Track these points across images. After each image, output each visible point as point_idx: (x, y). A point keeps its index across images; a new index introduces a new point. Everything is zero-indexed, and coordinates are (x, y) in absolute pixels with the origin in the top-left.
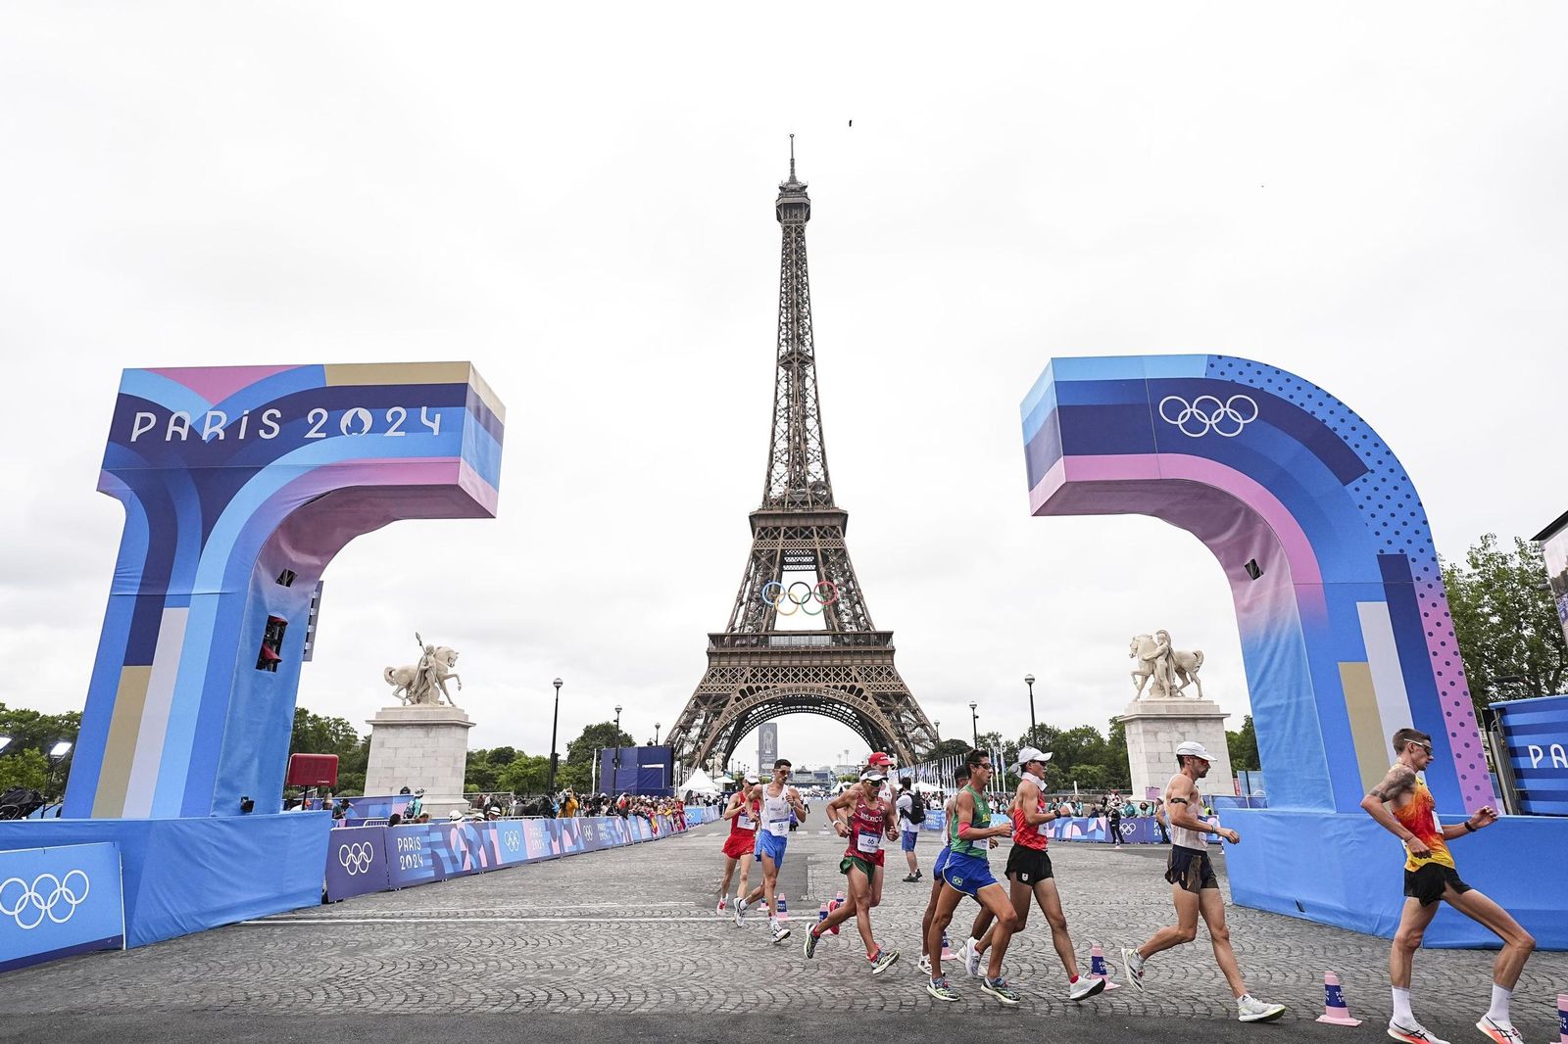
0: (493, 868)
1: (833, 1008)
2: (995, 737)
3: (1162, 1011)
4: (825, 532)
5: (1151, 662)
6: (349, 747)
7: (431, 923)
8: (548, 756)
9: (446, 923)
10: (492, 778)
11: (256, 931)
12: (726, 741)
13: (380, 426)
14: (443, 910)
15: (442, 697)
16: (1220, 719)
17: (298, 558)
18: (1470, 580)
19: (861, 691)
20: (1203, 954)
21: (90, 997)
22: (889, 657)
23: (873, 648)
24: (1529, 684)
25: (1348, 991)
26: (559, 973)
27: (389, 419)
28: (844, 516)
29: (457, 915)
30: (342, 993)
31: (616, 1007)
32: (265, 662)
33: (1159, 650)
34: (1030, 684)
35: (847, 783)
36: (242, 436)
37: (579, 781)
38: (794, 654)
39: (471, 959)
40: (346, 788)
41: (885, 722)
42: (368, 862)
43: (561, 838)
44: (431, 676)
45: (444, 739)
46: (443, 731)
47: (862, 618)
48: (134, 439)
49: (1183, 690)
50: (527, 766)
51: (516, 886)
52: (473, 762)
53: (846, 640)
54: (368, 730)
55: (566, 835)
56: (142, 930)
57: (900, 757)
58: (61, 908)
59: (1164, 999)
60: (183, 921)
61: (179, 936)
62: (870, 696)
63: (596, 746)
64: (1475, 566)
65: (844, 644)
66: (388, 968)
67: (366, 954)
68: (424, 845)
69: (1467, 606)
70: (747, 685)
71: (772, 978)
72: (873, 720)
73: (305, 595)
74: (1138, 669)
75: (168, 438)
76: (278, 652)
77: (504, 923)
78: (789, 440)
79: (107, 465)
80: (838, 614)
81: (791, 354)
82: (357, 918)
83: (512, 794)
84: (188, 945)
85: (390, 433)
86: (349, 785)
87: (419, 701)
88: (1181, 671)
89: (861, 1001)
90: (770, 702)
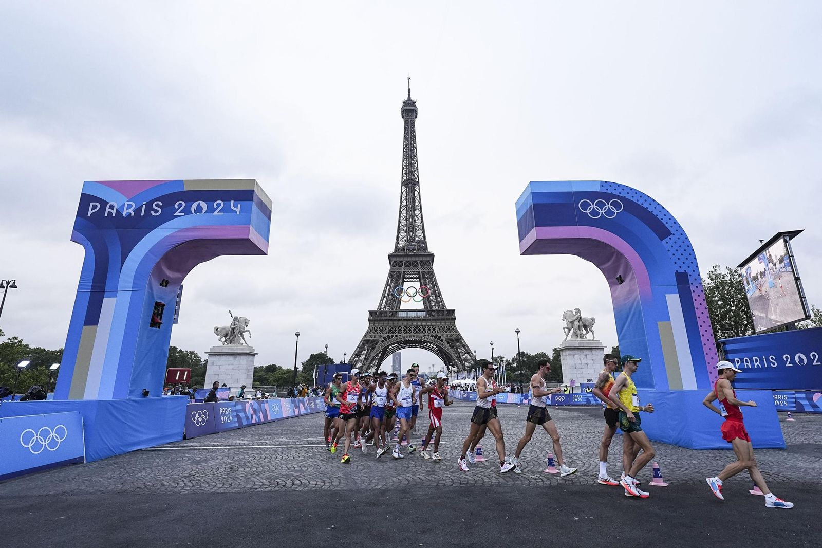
0: (267, 422)
1: (429, 485)
2: (501, 358)
3: (580, 482)
4: (424, 263)
5: (572, 323)
6: (197, 365)
7: (236, 448)
8: (293, 369)
9: (243, 448)
10: (266, 379)
11: (150, 453)
12: (377, 361)
13: (211, 210)
14: (241, 442)
15: (242, 341)
16: (602, 348)
17: (170, 274)
18: (709, 286)
19: (440, 337)
21: (67, 487)
22: (453, 321)
23: (446, 317)
24: (734, 331)
25: (662, 471)
26: (298, 471)
27: (215, 206)
28: (432, 256)
29: (248, 444)
30: (192, 483)
31: (326, 487)
32: (154, 323)
33: (576, 317)
34: (518, 333)
35: (433, 380)
36: (142, 214)
37: (308, 380)
38: (409, 320)
39: (255, 465)
40: (196, 385)
41: (451, 352)
42: (206, 419)
43: (299, 407)
44: (236, 331)
45: (243, 361)
46: (242, 357)
47: (441, 303)
48: (89, 215)
49: (586, 336)
50: (283, 374)
51: (277, 430)
52: (257, 372)
53: (433, 314)
54: (206, 357)
55: (301, 406)
56: (95, 454)
57: (458, 367)
58: (53, 443)
59: (581, 477)
60: (114, 449)
61: (112, 456)
62: (444, 339)
63: (316, 364)
64: (712, 279)
65: (432, 315)
66: (214, 470)
67: (204, 464)
68: (233, 411)
69: (709, 297)
70: (387, 335)
71: (399, 471)
72: (446, 351)
73: (175, 292)
74: (566, 326)
75: (106, 215)
76: (161, 319)
77: (271, 448)
78: (407, 219)
79: (76, 227)
80: (429, 301)
81: (408, 180)
82: (200, 447)
83: (276, 387)
84: (117, 460)
85: (216, 213)
86: (198, 383)
87: (231, 343)
88: (585, 327)
89: (442, 482)
90: (397, 343)
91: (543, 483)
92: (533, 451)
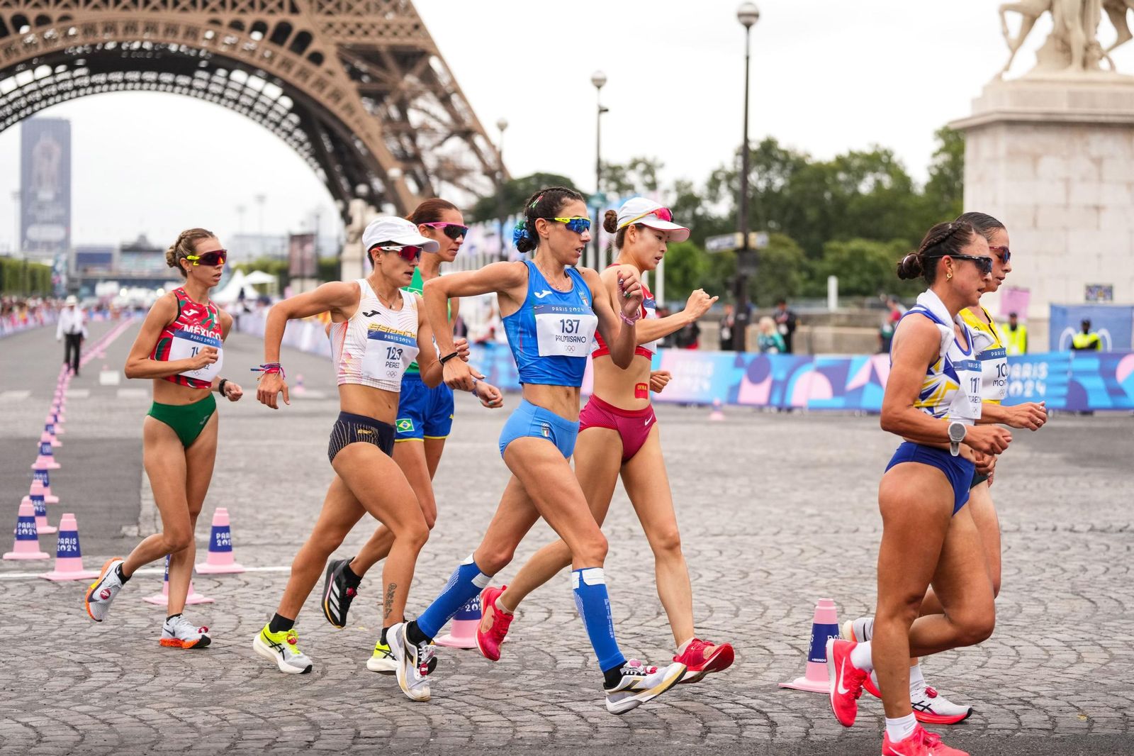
1: (189, 748)
2: (649, 168)
19: (304, 39)
20: (1059, 620)
34: (748, 26)
35: (259, 277)
41: (367, 124)
49: (1113, 55)
62: (330, 52)
71: (34, 696)
72: (334, 117)
89: (262, 734)
90: (53, 59)
91: (773, 733)
92: (748, 603)
